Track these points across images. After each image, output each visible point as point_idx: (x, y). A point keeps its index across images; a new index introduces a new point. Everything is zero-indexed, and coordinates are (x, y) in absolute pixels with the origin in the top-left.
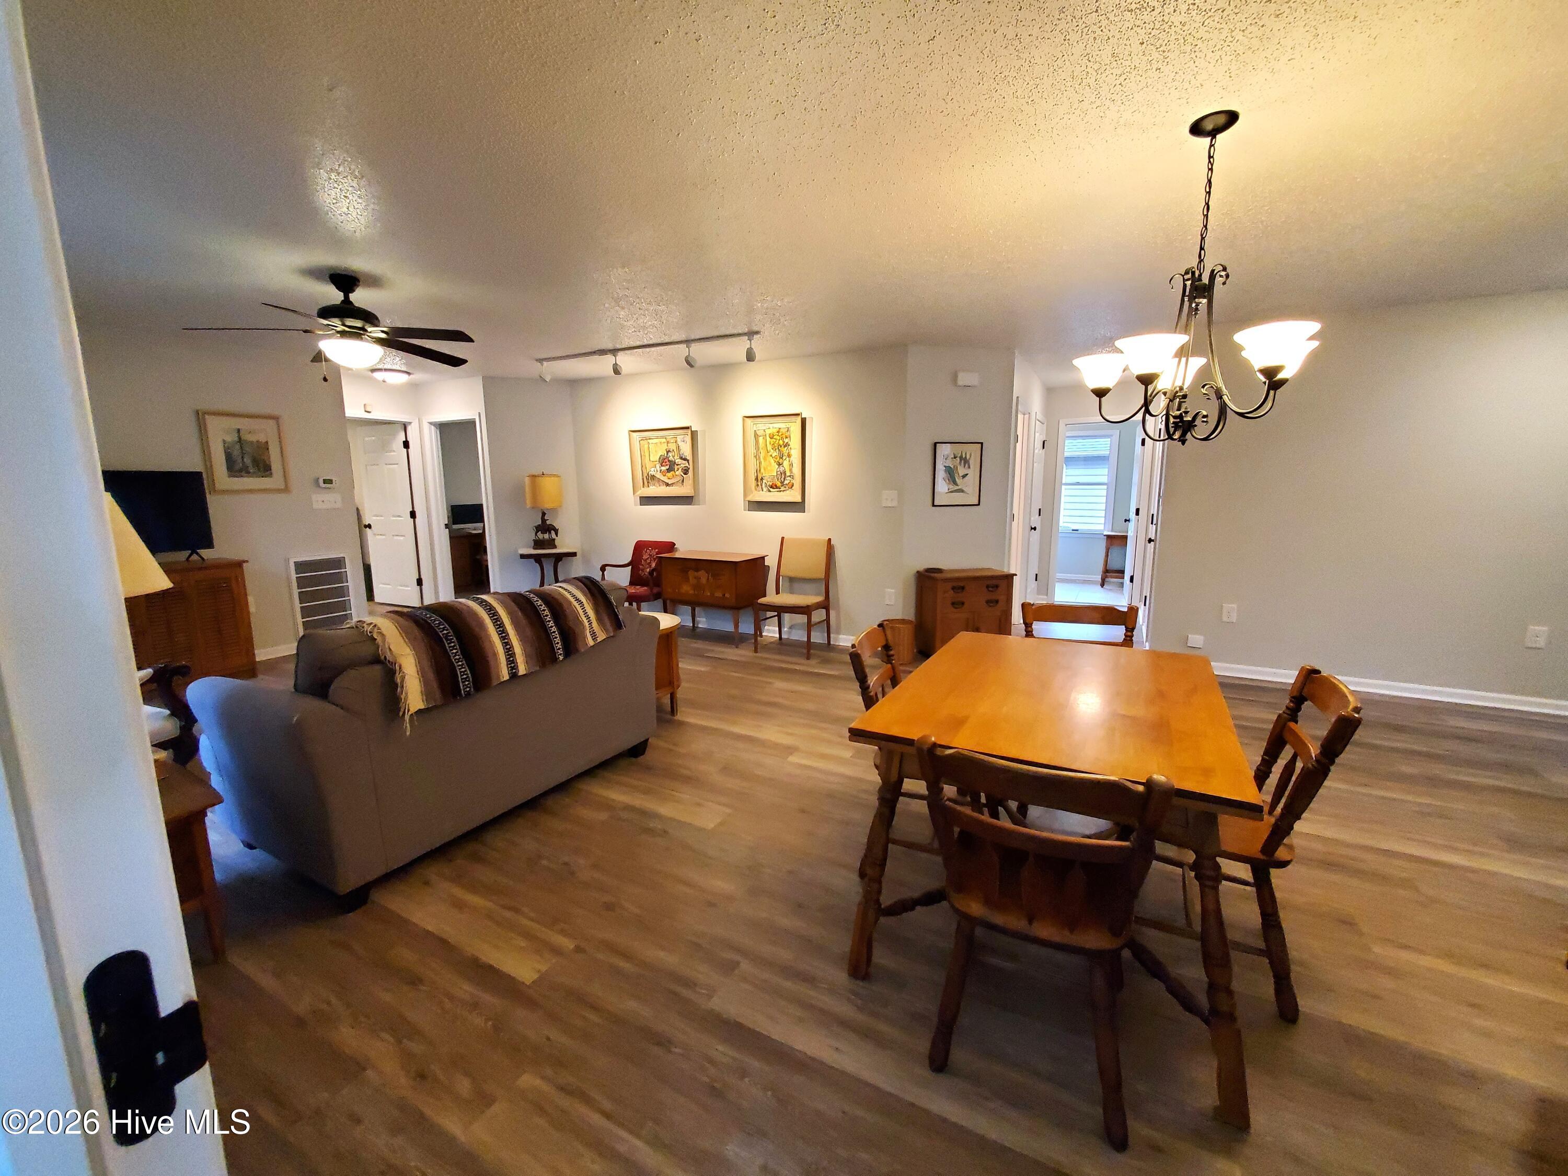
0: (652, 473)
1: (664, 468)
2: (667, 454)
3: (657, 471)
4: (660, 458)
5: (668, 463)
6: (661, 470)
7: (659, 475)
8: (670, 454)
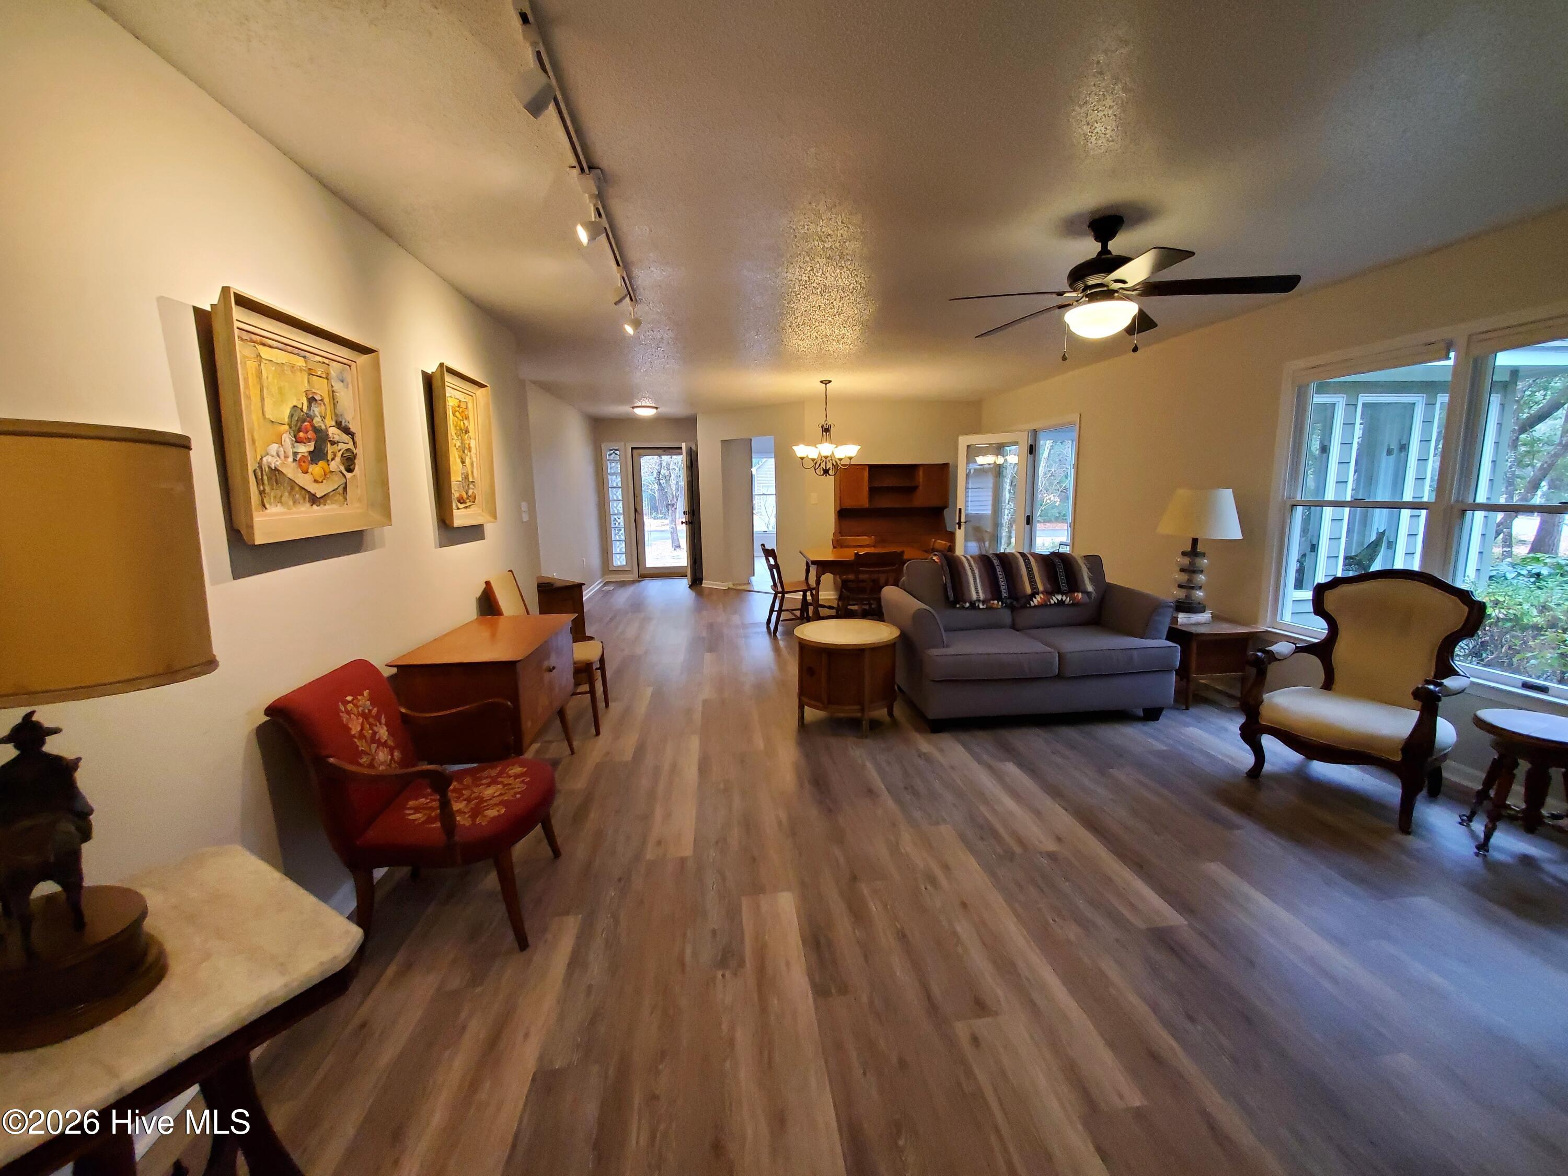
0: (271, 461)
1: (304, 449)
2: (309, 407)
3: (286, 457)
4: (291, 416)
5: (311, 434)
6: (295, 454)
7: (290, 470)
8: (316, 410)
